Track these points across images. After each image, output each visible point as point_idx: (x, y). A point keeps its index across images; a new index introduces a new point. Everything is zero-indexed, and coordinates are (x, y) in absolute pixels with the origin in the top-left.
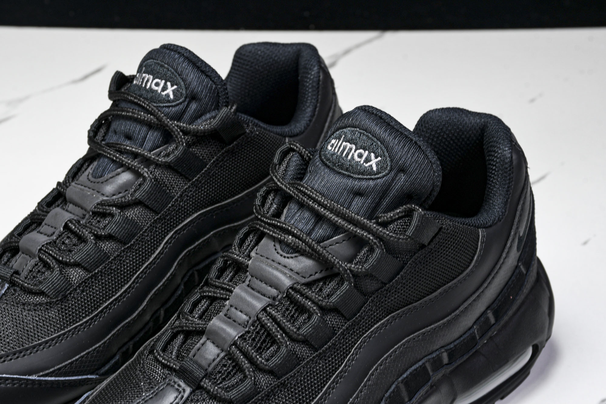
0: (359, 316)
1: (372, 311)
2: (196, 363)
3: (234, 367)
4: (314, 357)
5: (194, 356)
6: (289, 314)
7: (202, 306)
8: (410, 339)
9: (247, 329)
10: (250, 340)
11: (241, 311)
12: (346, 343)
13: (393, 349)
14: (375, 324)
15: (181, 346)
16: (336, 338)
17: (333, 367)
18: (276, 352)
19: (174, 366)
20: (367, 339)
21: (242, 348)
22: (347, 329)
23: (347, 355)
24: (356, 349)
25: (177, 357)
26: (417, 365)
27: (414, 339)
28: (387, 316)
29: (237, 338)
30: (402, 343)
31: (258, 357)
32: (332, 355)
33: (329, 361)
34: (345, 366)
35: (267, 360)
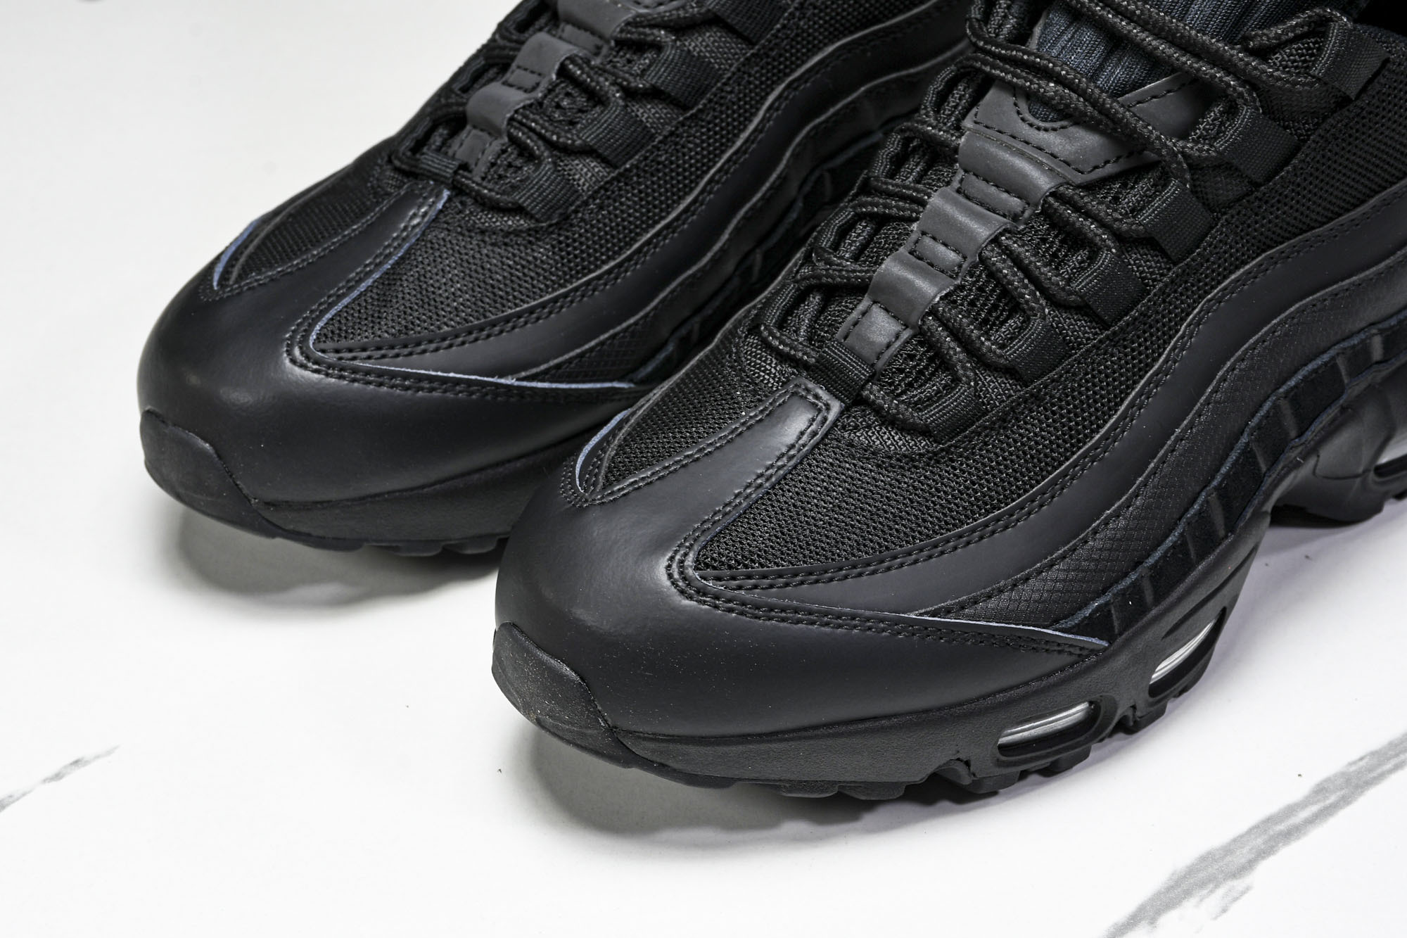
0: (1198, 254)
1: (1226, 244)
2: (851, 350)
3: (931, 360)
4: (1101, 341)
5: (845, 338)
6: (1047, 250)
7: (859, 235)
8: (1306, 305)
9: (958, 282)
10: (966, 303)
11: (945, 245)
12: (1170, 313)
13: (1269, 326)
14: (1232, 272)
15: (815, 319)
16: (1149, 301)
17: (1140, 362)
18: (1021, 329)
19: (805, 357)
20: (1214, 304)
21: (948, 320)
22: (1172, 281)
23: (1171, 337)
24: (1189, 325)
25: (810, 339)
26: (1319, 362)
27: (1314, 305)
28: (1258, 255)
29: (937, 299)
30: (1288, 312)
31: (983, 339)
32: (1139, 337)
33: (1133, 350)
34: (1166, 361)
35: (1002, 347)
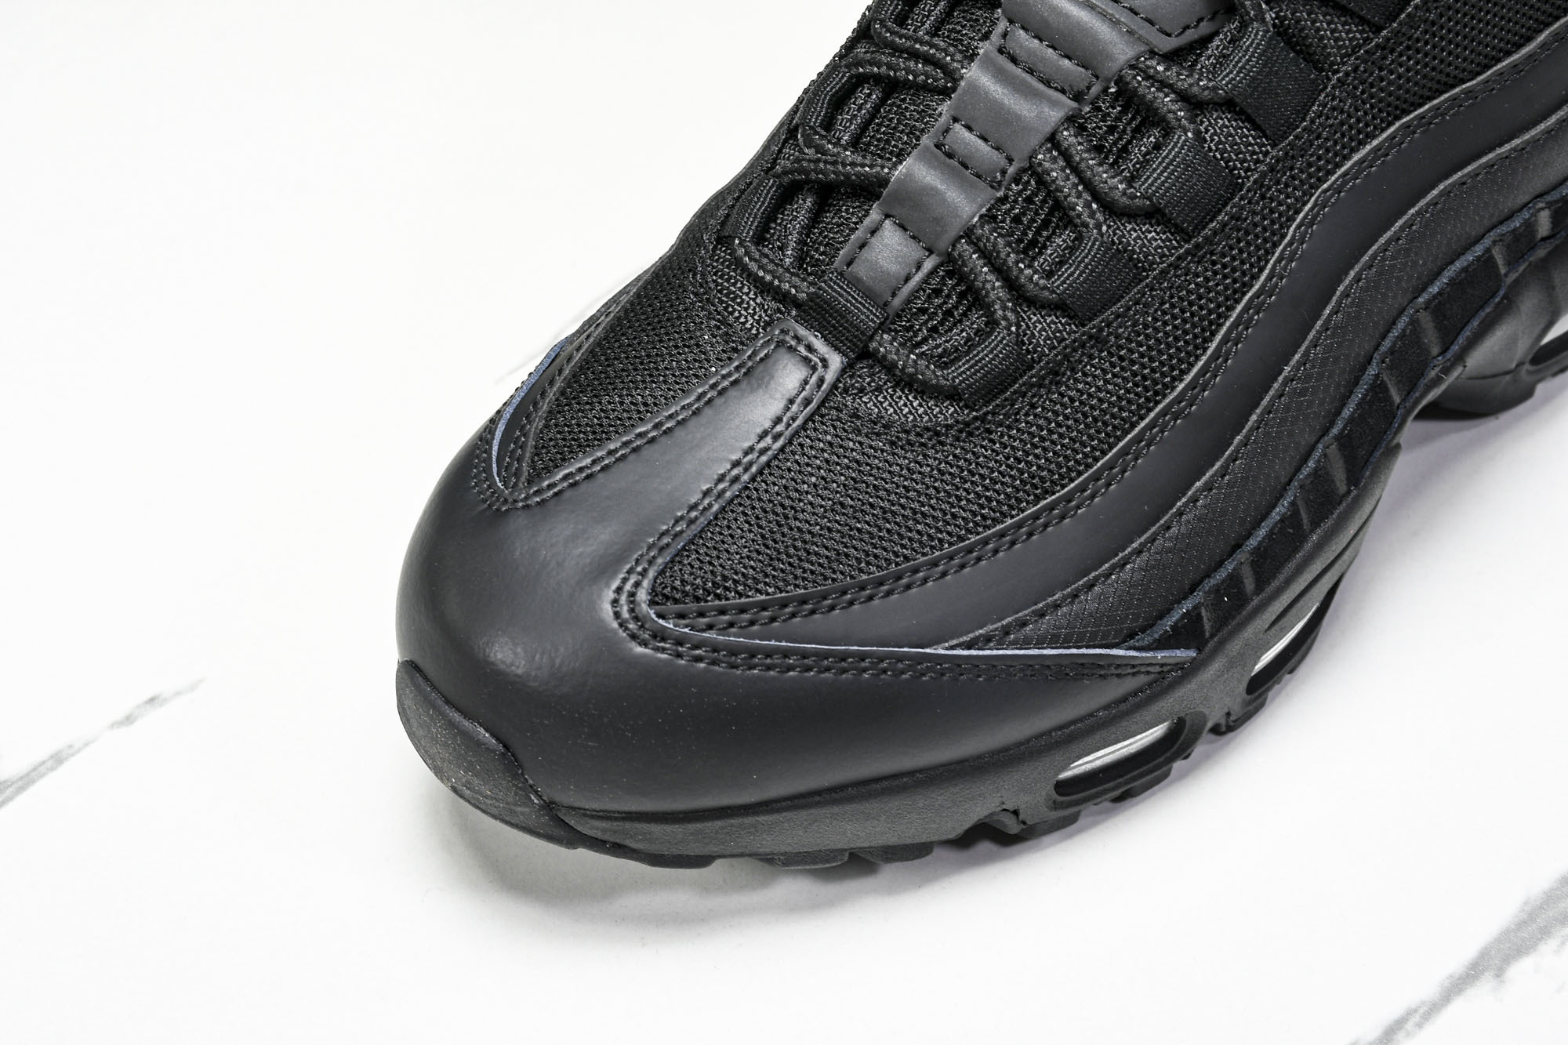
0: (1304, 130)
1: (1342, 112)
2: (855, 283)
3: (962, 296)
4: (1179, 258)
5: (849, 264)
6: (1115, 143)
7: (861, 107)
8: (1452, 185)
9: (1000, 194)
10: (1008, 220)
11: (969, 128)
12: (1272, 211)
13: (1405, 218)
14: (1353, 150)
15: (808, 229)
16: (1242, 198)
17: (1235, 281)
18: (1072, 250)
19: (793, 291)
20: (1332, 196)
21: (979, 239)
22: (1272, 169)
23: (1275, 245)
24: (1299, 227)
25: (801, 259)
26: (1470, 257)
27: (1464, 183)
28: (1390, 124)
29: (976, 219)
30: (1429, 197)
31: (1021, 265)
32: (1231, 248)
33: (1225, 266)
34: (1270, 278)
35: (1049, 275)
